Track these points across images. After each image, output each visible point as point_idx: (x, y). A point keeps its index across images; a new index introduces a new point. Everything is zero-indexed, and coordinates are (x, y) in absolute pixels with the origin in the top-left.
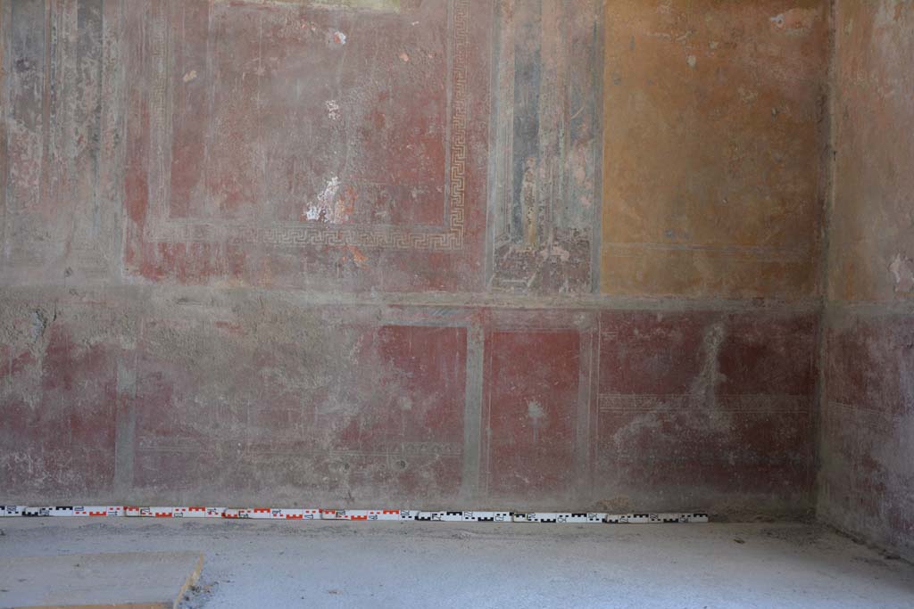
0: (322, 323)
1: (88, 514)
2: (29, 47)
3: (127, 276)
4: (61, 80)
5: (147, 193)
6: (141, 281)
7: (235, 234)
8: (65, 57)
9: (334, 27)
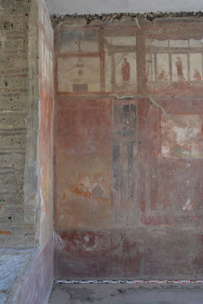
0: (188, 234)
1: (135, 283)
2: (117, 171)
3: (141, 225)
4: (124, 179)
5: (145, 205)
6: (144, 226)
7: (166, 214)
8: (125, 173)
9: (187, 163)
